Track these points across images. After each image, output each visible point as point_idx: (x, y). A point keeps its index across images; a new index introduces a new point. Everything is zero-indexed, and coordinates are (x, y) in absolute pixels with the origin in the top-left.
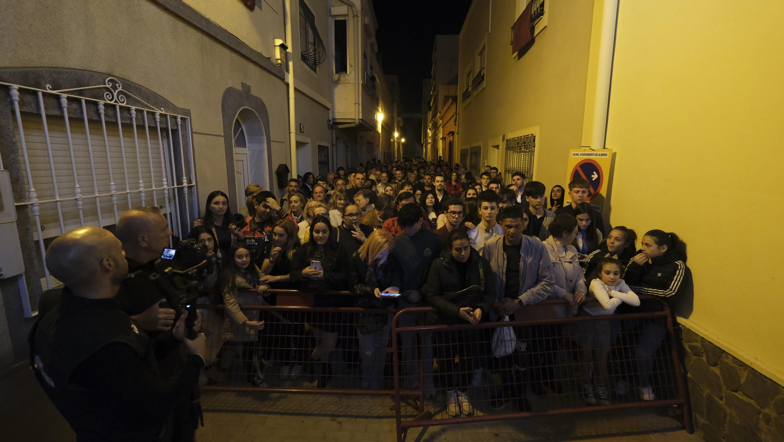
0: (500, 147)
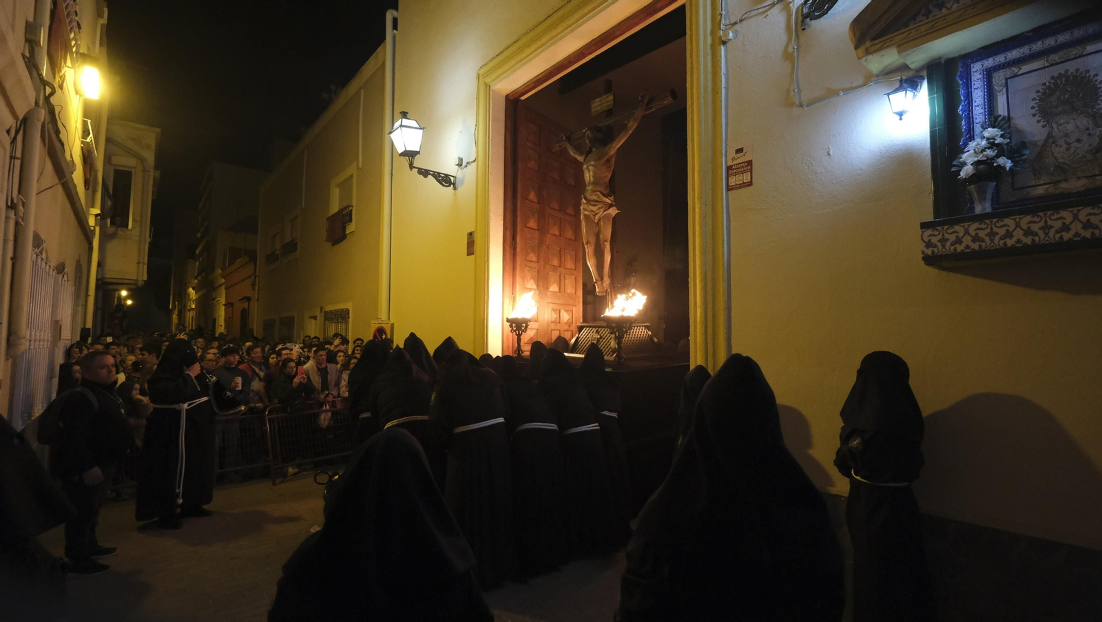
0: (318, 318)
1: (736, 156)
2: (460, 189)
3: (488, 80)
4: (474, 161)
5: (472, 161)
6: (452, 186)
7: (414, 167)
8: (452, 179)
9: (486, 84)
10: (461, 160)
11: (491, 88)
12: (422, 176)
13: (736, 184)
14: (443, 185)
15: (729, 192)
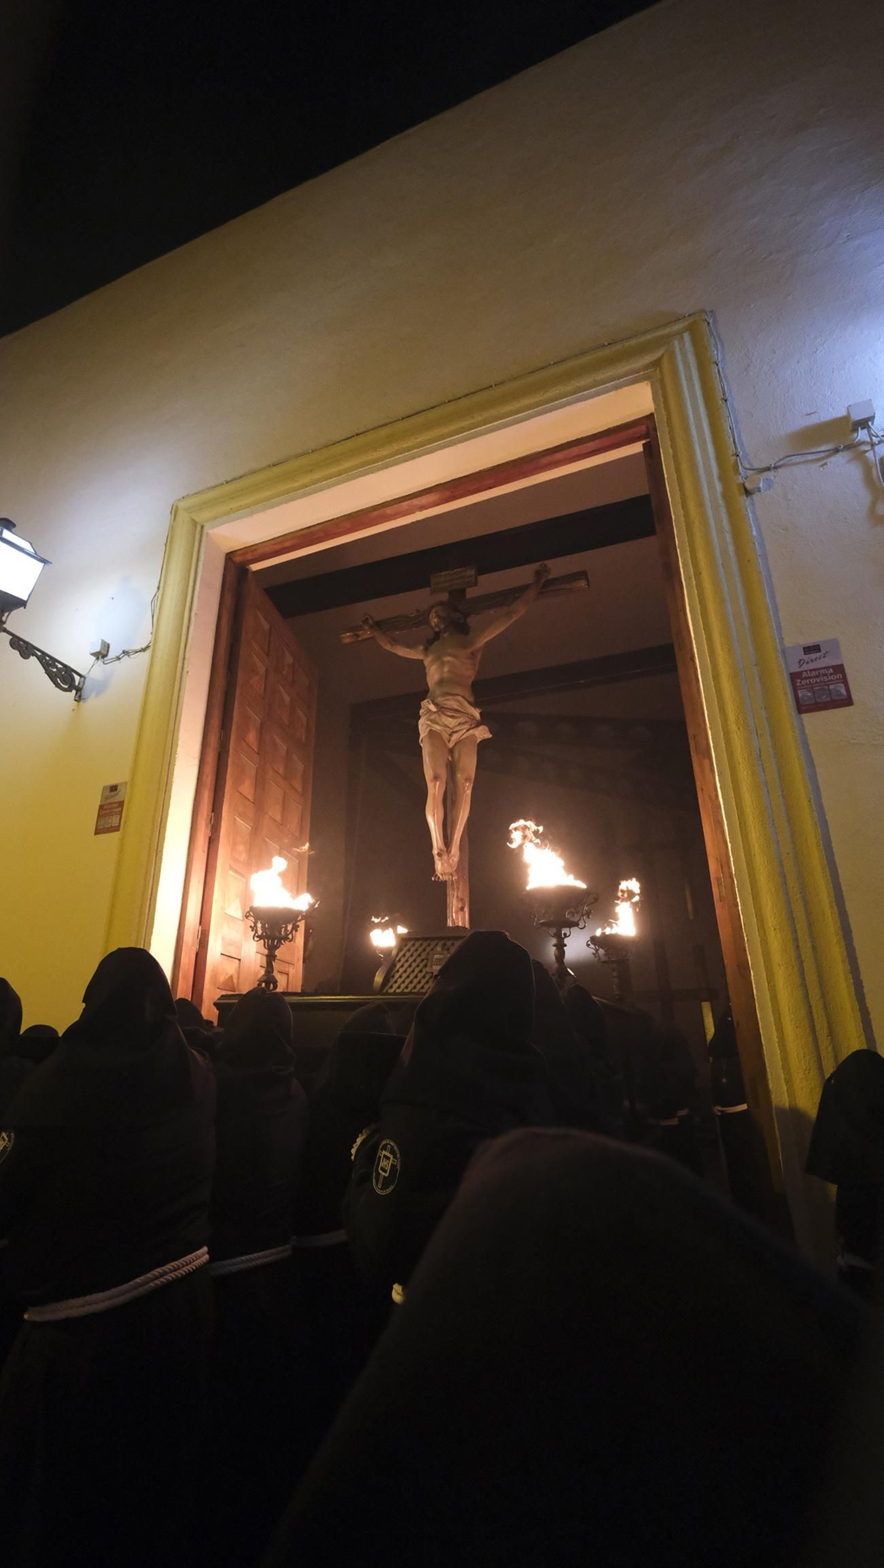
1: (806, 658)
2: (92, 702)
3: (201, 517)
4: (143, 650)
5: (139, 648)
6: (74, 692)
7: (5, 631)
8: (77, 678)
9: (195, 523)
10: (106, 646)
11: (205, 531)
12: (17, 653)
13: (816, 703)
14: (57, 685)
15: (805, 717)
